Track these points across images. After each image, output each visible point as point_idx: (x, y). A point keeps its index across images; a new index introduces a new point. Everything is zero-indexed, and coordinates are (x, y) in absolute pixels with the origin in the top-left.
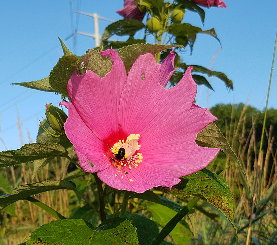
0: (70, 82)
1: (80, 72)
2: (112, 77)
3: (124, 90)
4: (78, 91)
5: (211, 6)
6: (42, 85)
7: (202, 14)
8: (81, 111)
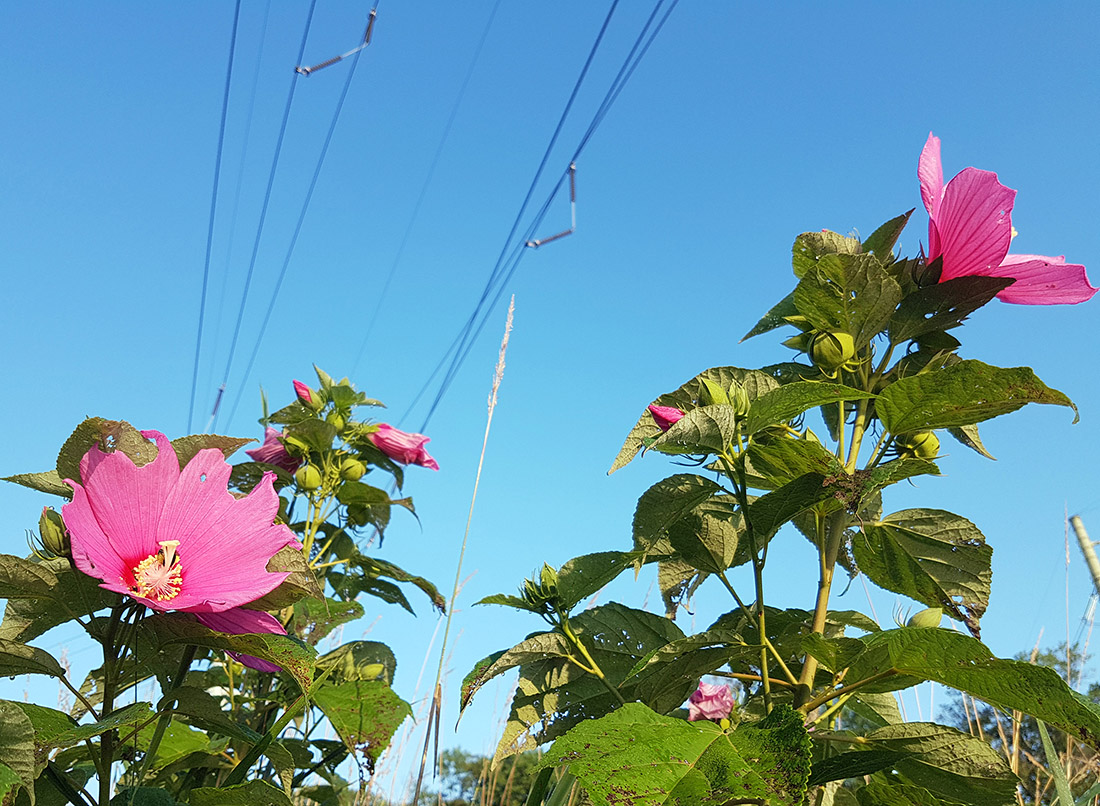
0: (86, 457)
1: (105, 449)
2: (156, 468)
3: (172, 492)
4: (95, 472)
5: (410, 462)
6: (44, 481)
7: (399, 475)
8: (95, 501)
